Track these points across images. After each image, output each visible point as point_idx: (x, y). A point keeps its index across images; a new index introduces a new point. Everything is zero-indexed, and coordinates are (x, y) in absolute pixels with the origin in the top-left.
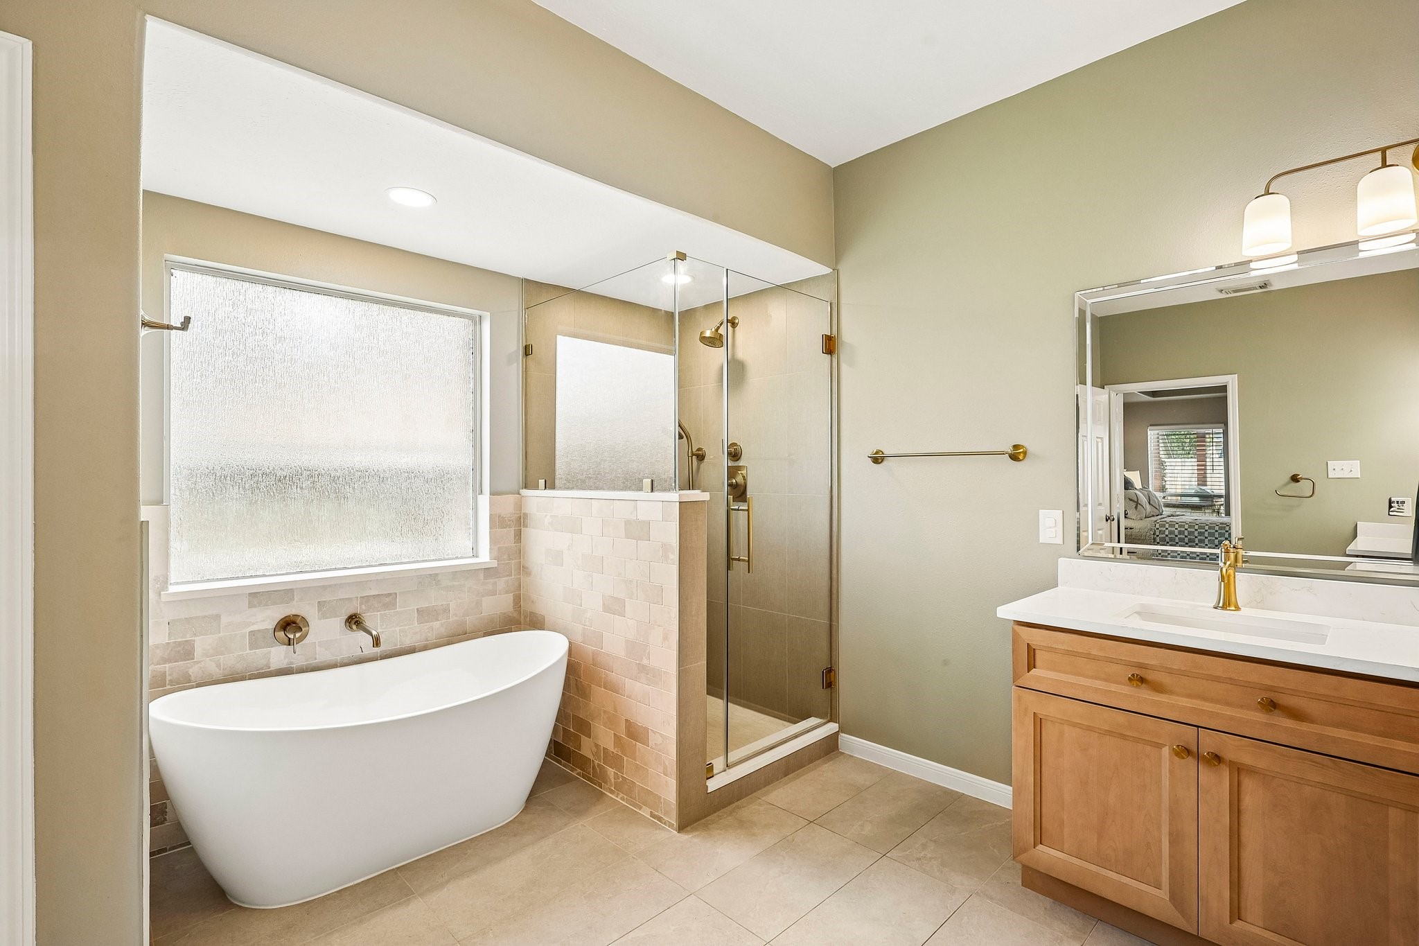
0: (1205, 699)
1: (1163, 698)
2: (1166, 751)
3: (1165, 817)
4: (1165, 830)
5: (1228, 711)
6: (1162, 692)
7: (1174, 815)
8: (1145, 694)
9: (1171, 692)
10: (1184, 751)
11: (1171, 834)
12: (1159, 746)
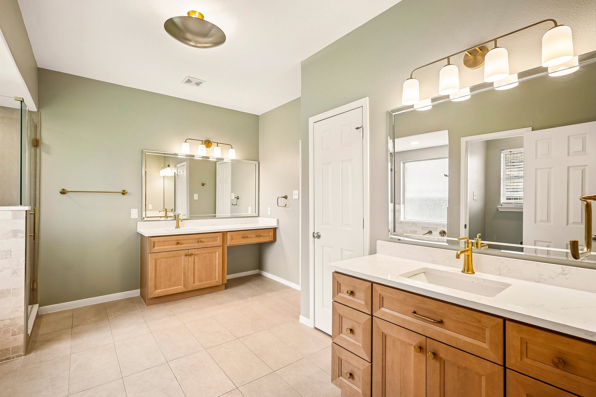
0: (189, 244)
1: (182, 246)
2: (183, 256)
3: (183, 270)
4: (183, 272)
5: (193, 245)
6: (182, 245)
7: (184, 269)
8: (179, 246)
9: (183, 244)
10: (186, 255)
11: (184, 273)
12: (181, 256)
